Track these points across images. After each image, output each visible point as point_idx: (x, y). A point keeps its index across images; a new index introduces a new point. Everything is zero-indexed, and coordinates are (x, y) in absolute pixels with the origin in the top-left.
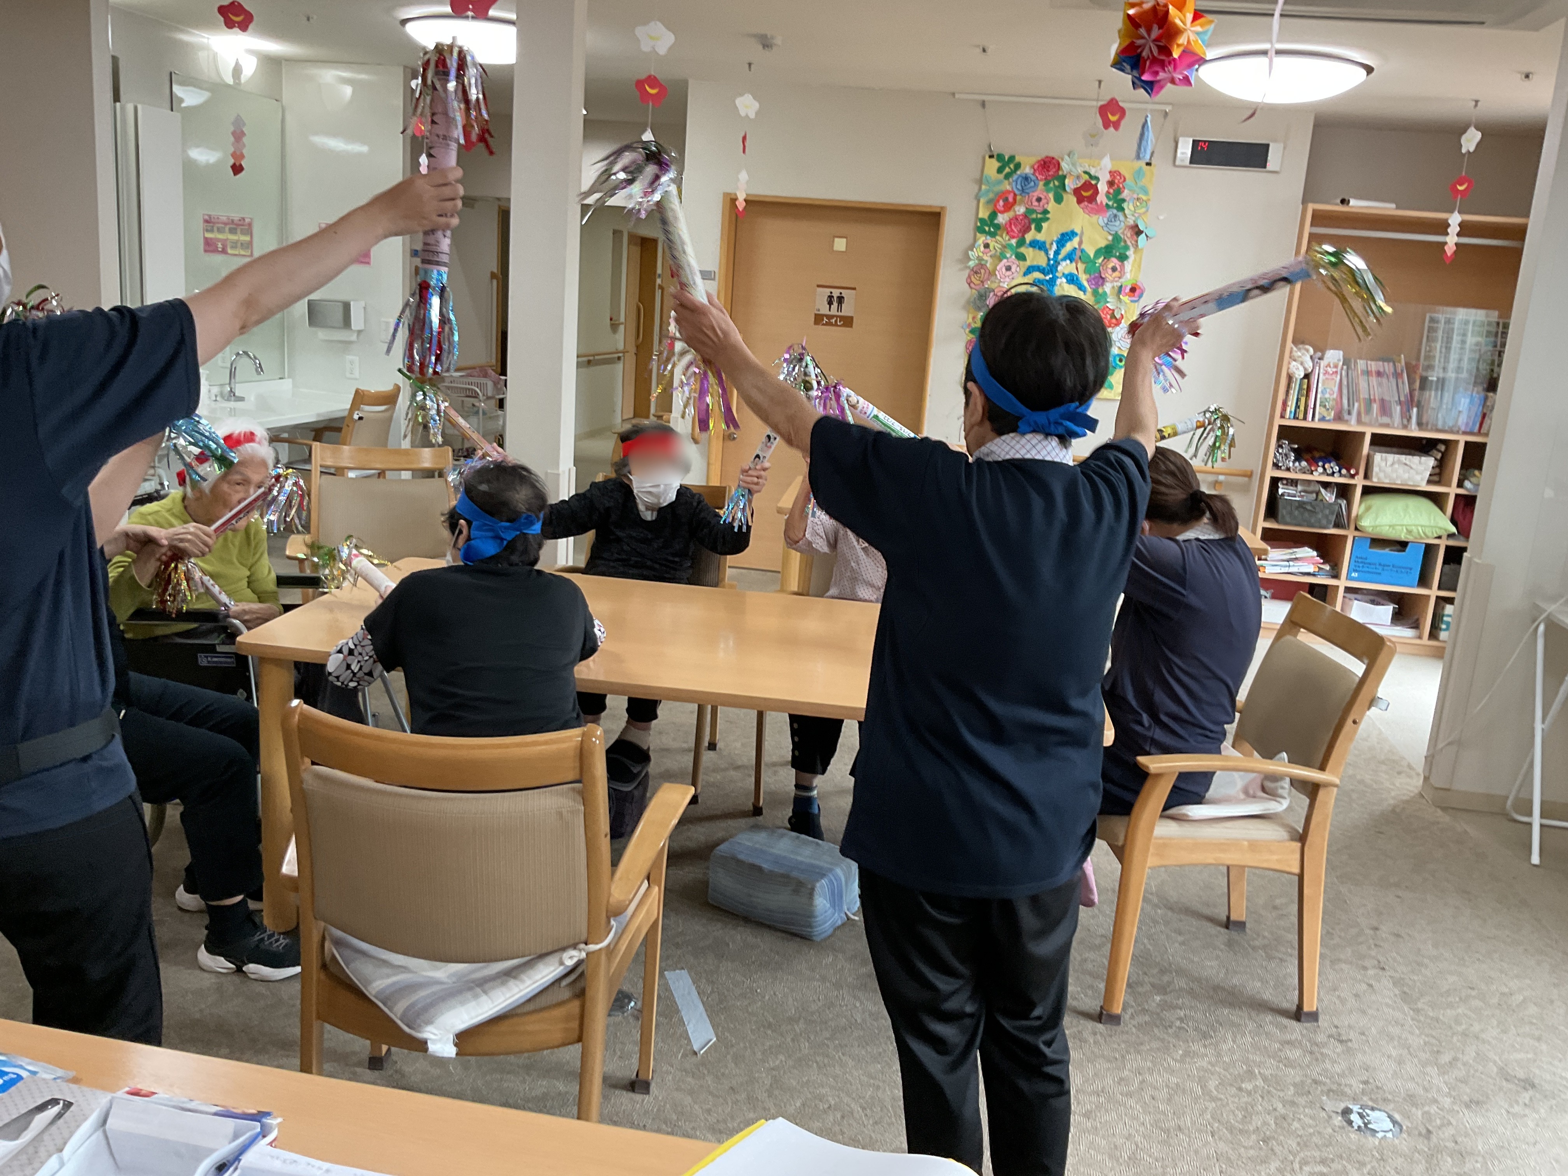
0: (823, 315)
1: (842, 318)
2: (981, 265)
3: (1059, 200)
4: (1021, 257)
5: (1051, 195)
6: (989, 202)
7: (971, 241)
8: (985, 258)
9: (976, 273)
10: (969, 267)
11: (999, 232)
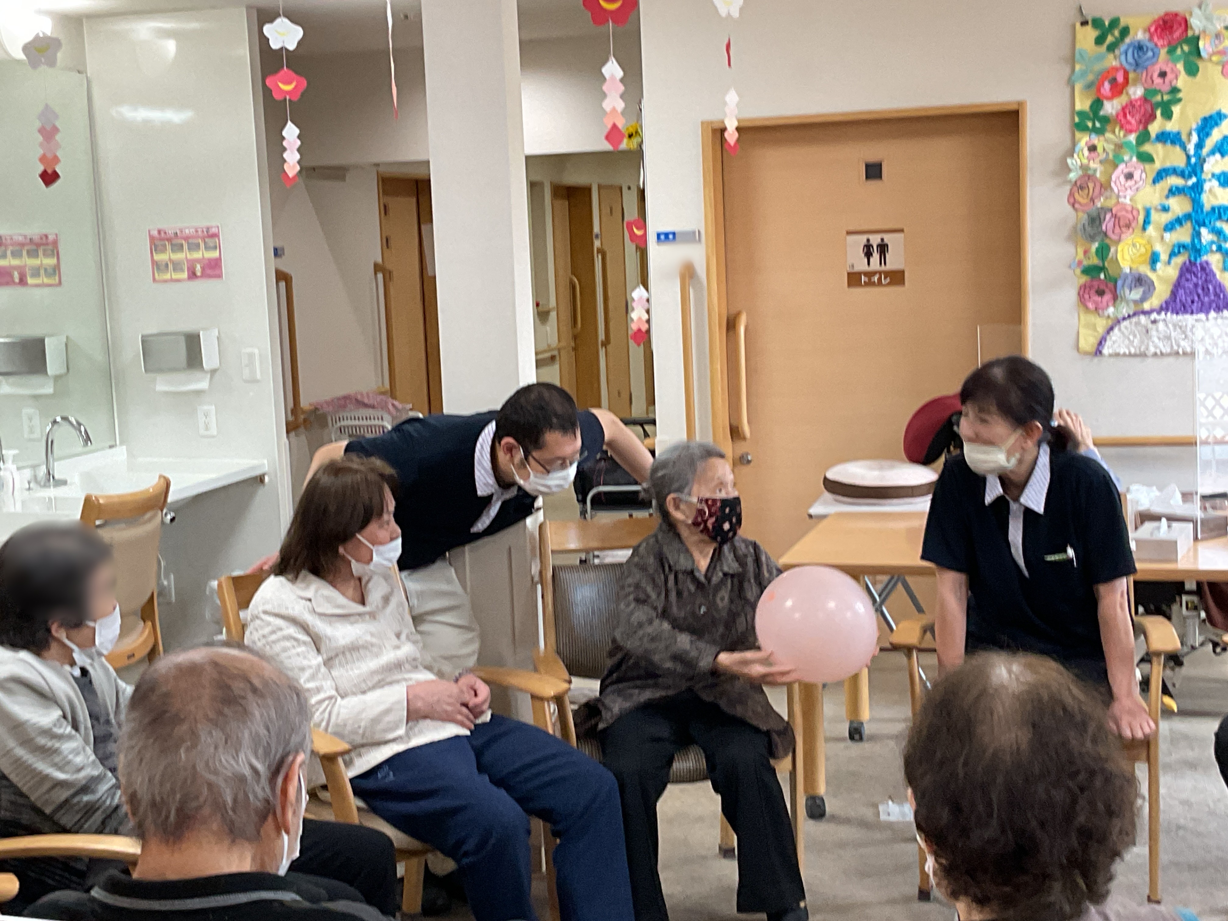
0: (859, 274)
1: (887, 274)
2: (1087, 176)
3: (1192, 71)
4: (1146, 158)
5: (1180, 66)
6: (1089, 86)
7: (1068, 143)
8: (1092, 165)
9: (1081, 188)
10: (1070, 181)
11: (1109, 128)
